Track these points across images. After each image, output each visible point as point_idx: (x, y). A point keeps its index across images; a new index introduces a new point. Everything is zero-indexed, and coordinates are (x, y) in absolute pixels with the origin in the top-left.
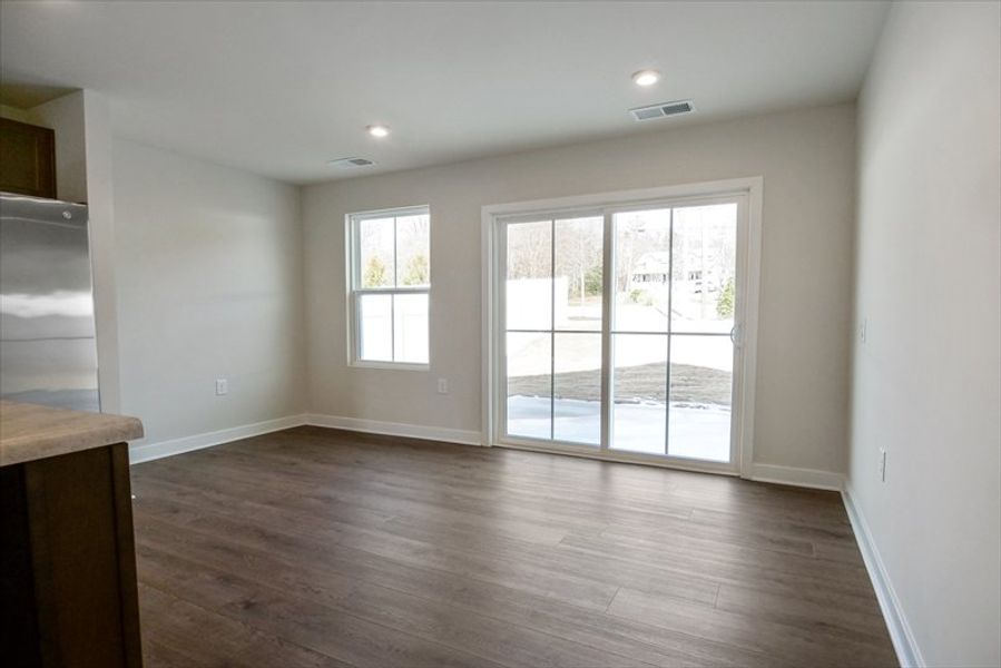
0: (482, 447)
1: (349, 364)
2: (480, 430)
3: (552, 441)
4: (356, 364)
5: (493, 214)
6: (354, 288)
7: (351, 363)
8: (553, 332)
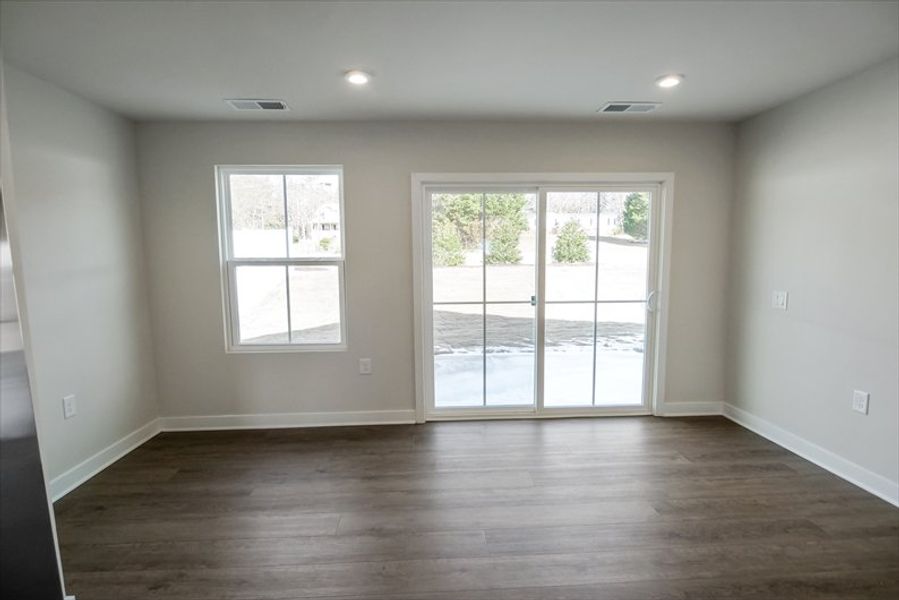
0: (416, 424)
1: (227, 352)
2: (414, 407)
3: (485, 408)
4: (235, 350)
5: (423, 183)
6: (227, 259)
7: (229, 349)
8: (485, 303)
